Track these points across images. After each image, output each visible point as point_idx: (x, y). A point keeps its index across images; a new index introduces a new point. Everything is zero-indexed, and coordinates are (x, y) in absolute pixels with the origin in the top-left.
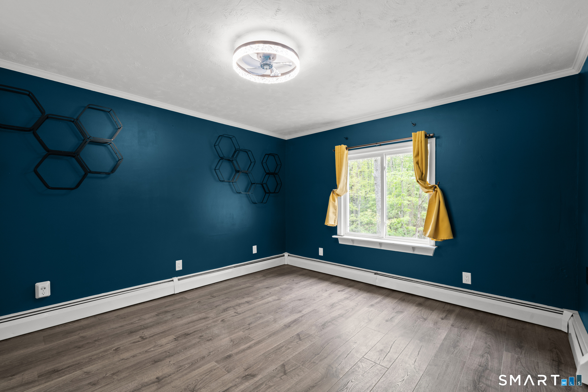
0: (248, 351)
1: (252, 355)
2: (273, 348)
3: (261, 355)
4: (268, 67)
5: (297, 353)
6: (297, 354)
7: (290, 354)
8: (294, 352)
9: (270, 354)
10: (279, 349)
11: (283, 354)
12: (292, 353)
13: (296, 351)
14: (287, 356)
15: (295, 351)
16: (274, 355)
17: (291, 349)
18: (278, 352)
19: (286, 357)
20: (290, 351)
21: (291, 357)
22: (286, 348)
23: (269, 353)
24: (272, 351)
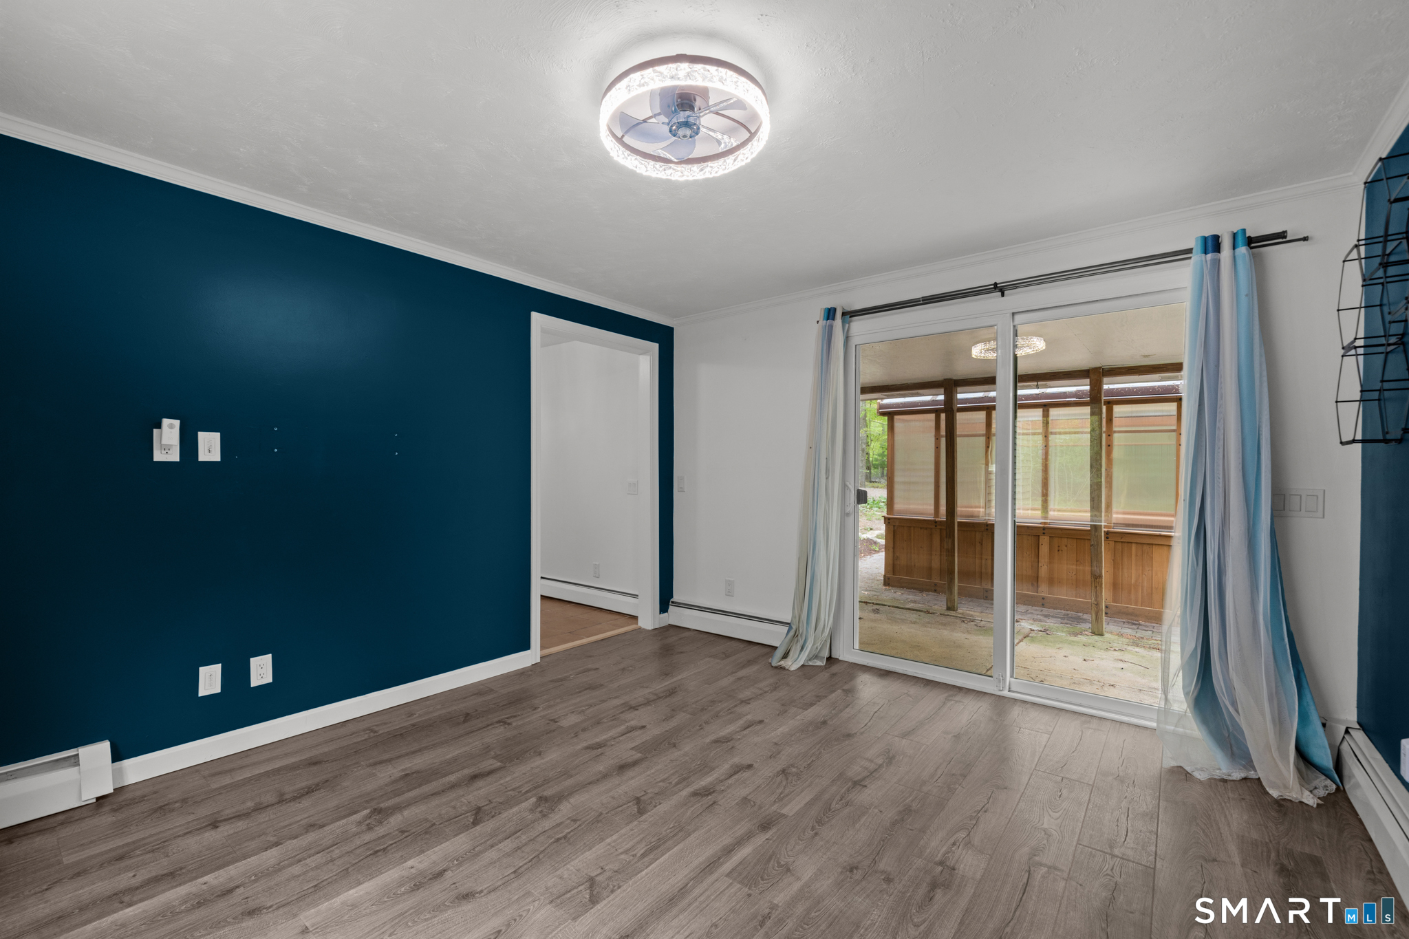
0: (727, 840)
1: (713, 831)
2: (669, 850)
3: (694, 831)
4: (688, 132)
5: (609, 840)
6: (607, 838)
7: (626, 836)
8: (615, 841)
9: (674, 836)
10: (651, 850)
11: (641, 836)
12: (620, 840)
13: (609, 844)
14: (632, 832)
15: (613, 844)
16: (664, 833)
17: (620, 851)
18: (653, 840)
19: (635, 831)
20: (624, 843)
21: (623, 831)
22: (634, 853)
23: (675, 838)
24: (670, 842)
